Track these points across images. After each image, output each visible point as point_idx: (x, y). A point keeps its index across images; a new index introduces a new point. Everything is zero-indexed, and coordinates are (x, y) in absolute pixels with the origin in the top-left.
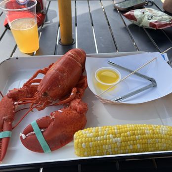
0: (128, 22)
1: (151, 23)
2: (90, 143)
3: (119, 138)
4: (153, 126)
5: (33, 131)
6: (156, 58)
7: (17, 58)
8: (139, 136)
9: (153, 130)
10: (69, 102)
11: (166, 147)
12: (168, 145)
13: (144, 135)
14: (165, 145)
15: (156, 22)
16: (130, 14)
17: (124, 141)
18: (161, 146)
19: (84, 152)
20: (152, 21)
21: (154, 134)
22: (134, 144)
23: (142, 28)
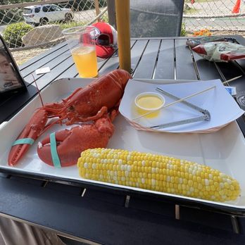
0: (198, 57)
1: (222, 55)
2: (93, 164)
3: (129, 166)
4: (182, 161)
5: (49, 142)
6: (215, 87)
7: (69, 79)
8: (157, 168)
9: (179, 166)
10: (95, 120)
11: (194, 192)
12: (196, 191)
13: (164, 169)
14: (192, 189)
15: (229, 53)
16: (199, 47)
17: (134, 171)
18: (186, 190)
19: (85, 173)
20: (225, 53)
21: (178, 170)
22: (147, 178)
23: (212, 62)
